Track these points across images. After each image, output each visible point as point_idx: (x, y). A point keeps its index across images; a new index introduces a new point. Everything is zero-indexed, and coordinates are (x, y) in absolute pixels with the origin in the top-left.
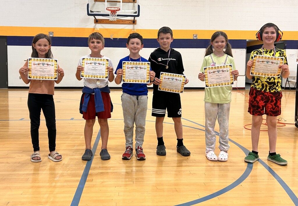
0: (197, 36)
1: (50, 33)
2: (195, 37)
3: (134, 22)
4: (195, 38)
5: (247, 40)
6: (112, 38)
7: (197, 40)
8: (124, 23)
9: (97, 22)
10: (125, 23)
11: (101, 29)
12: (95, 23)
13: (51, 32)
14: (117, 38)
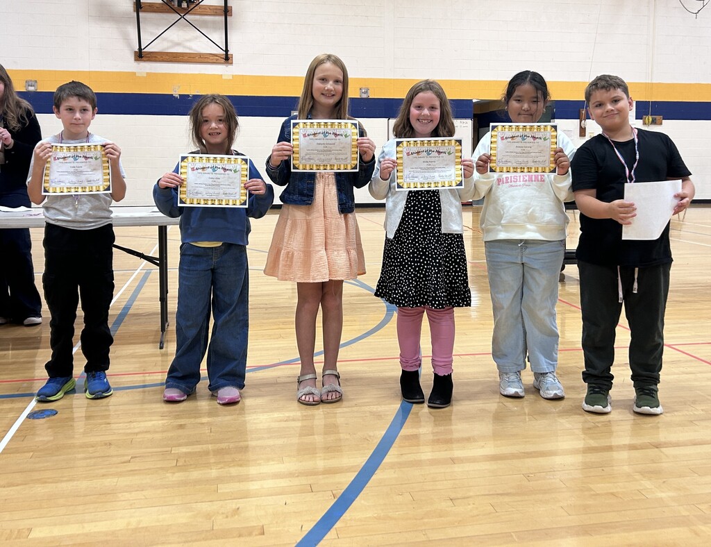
0: (369, 91)
1: (28, 83)
2: (365, 93)
3: (227, 58)
4: (364, 96)
5: (474, 101)
6: (176, 93)
7: (368, 99)
8: (203, 60)
9: (142, 57)
10: (206, 60)
11: (151, 73)
12: (135, 60)
13: (31, 81)
14: (188, 95)
